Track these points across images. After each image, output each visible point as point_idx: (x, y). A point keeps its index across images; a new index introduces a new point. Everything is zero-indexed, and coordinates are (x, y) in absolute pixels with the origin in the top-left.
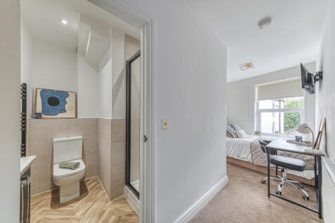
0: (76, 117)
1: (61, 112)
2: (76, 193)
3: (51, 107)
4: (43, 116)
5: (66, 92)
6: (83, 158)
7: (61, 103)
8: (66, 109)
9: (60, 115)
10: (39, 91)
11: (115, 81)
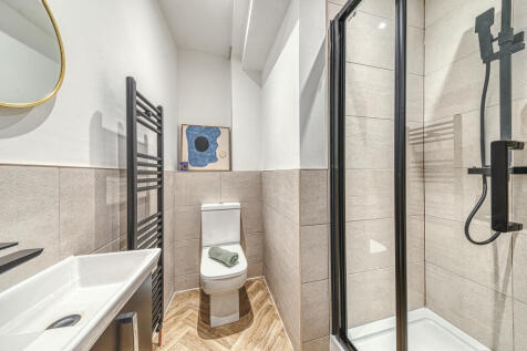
0: (231, 169)
1: (211, 161)
2: (235, 312)
3: (199, 153)
4: (190, 167)
5: (217, 128)
6: (242, 242)
7: (212, 146)
8: (218, 156)
9: (210, 166)
10: (185, 128)
11: (307, 74)
